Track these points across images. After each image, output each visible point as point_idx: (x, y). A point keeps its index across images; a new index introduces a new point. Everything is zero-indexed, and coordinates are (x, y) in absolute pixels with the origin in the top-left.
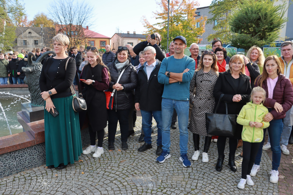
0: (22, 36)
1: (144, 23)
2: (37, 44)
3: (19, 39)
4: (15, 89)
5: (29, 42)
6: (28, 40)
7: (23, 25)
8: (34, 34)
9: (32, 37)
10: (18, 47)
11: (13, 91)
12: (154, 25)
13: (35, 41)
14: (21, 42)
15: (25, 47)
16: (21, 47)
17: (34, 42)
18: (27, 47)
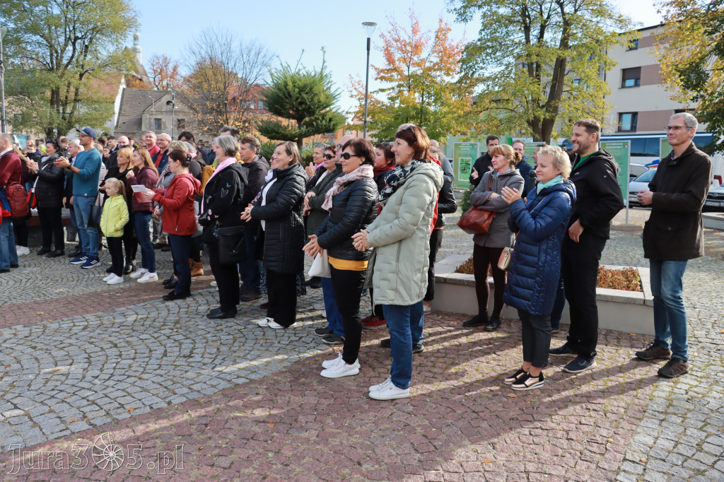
0: (152, 110)
1: (353, 89)
3: (146, 117)
5: (167, 123)
6: (164, 118)
7: (168, 84)
8: (178, 106)
9: (174, 112)
12: (373, 93)
13: (179, 121)
14: (150, 122)
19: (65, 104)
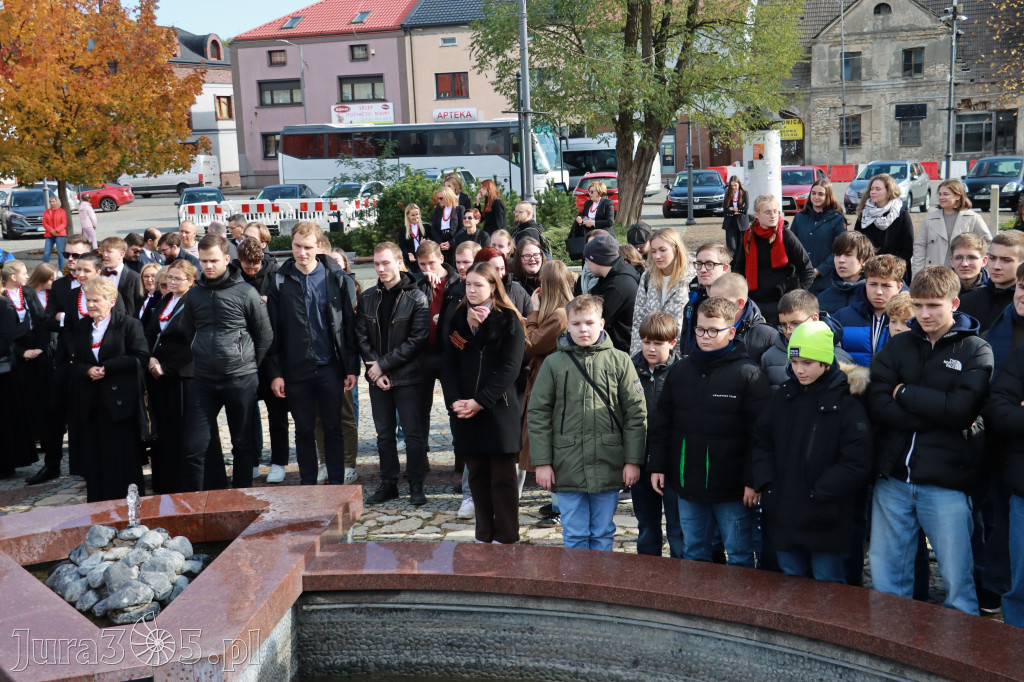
0: (837, 31)
2: (919, 69)
3: (821, 50)
4: (717, 628)
5: (874, 62)
6: (868, 51)
8: (906, 14)
9: (892, 33)
10: (815, 92)
11: (699, 639)
13: (908, 53)
14: (832, 63)
15: (849, 90)
16: (827, 91)
17: (901, 58)
18: (859, 90)
19: (659, 42)
